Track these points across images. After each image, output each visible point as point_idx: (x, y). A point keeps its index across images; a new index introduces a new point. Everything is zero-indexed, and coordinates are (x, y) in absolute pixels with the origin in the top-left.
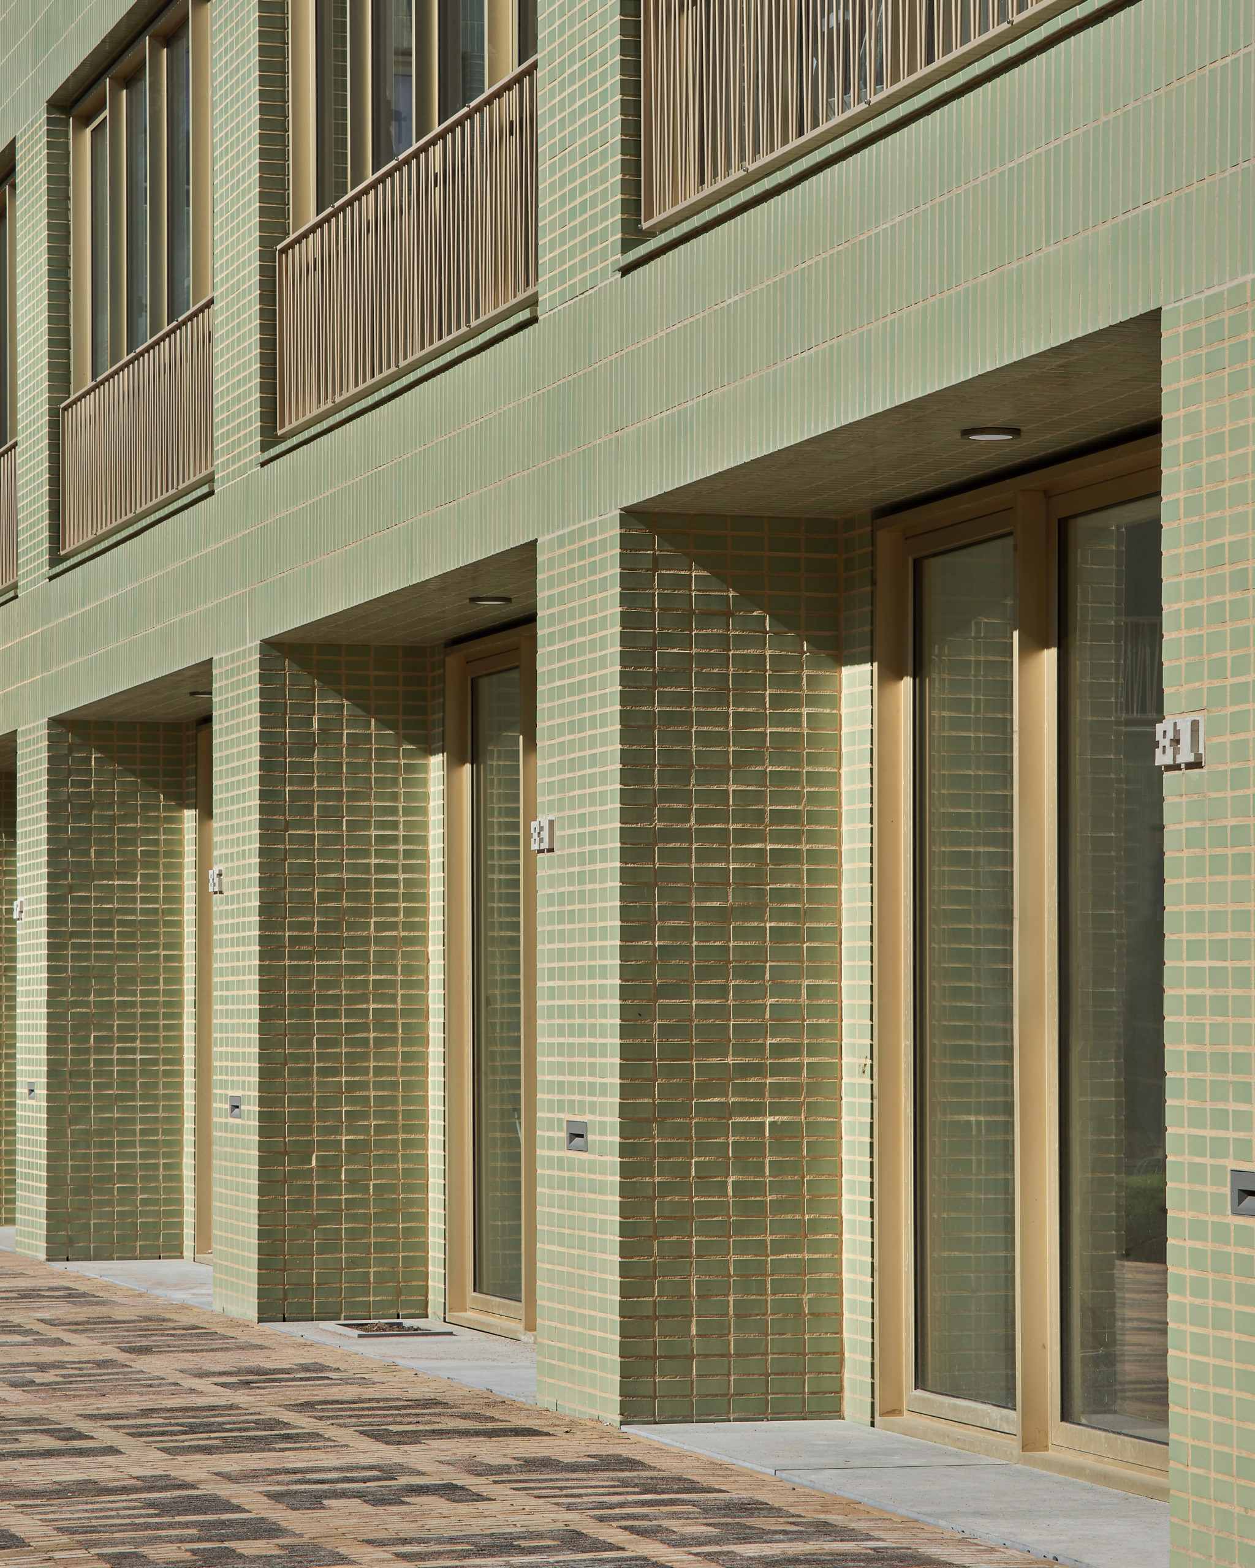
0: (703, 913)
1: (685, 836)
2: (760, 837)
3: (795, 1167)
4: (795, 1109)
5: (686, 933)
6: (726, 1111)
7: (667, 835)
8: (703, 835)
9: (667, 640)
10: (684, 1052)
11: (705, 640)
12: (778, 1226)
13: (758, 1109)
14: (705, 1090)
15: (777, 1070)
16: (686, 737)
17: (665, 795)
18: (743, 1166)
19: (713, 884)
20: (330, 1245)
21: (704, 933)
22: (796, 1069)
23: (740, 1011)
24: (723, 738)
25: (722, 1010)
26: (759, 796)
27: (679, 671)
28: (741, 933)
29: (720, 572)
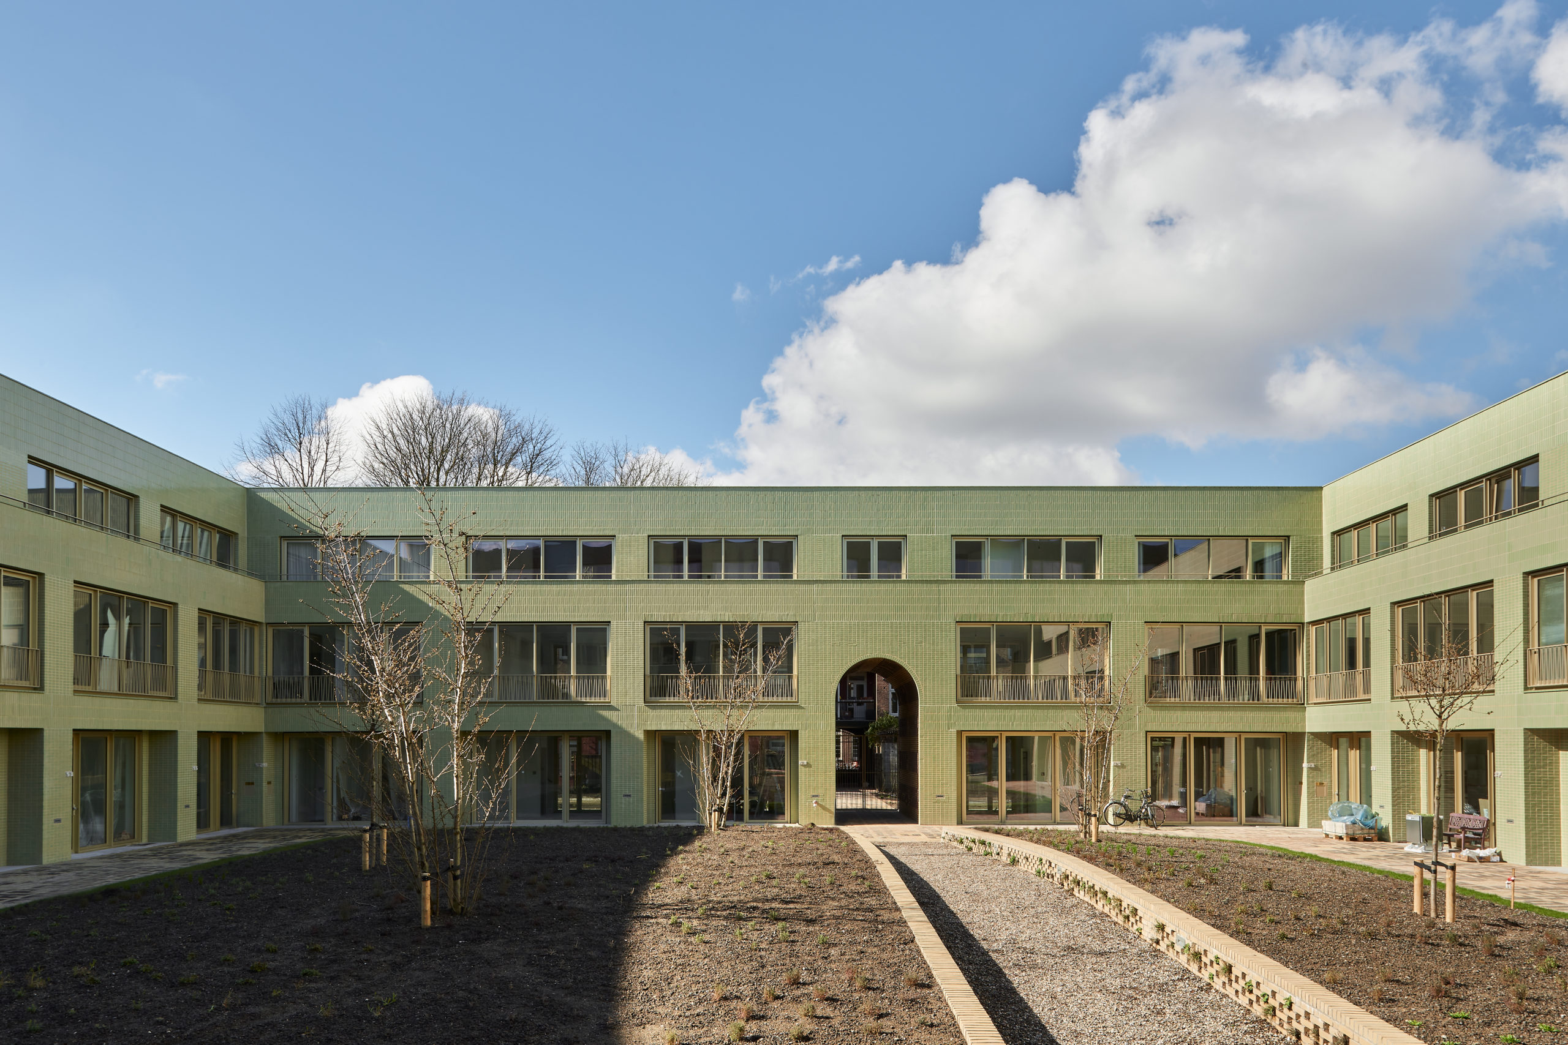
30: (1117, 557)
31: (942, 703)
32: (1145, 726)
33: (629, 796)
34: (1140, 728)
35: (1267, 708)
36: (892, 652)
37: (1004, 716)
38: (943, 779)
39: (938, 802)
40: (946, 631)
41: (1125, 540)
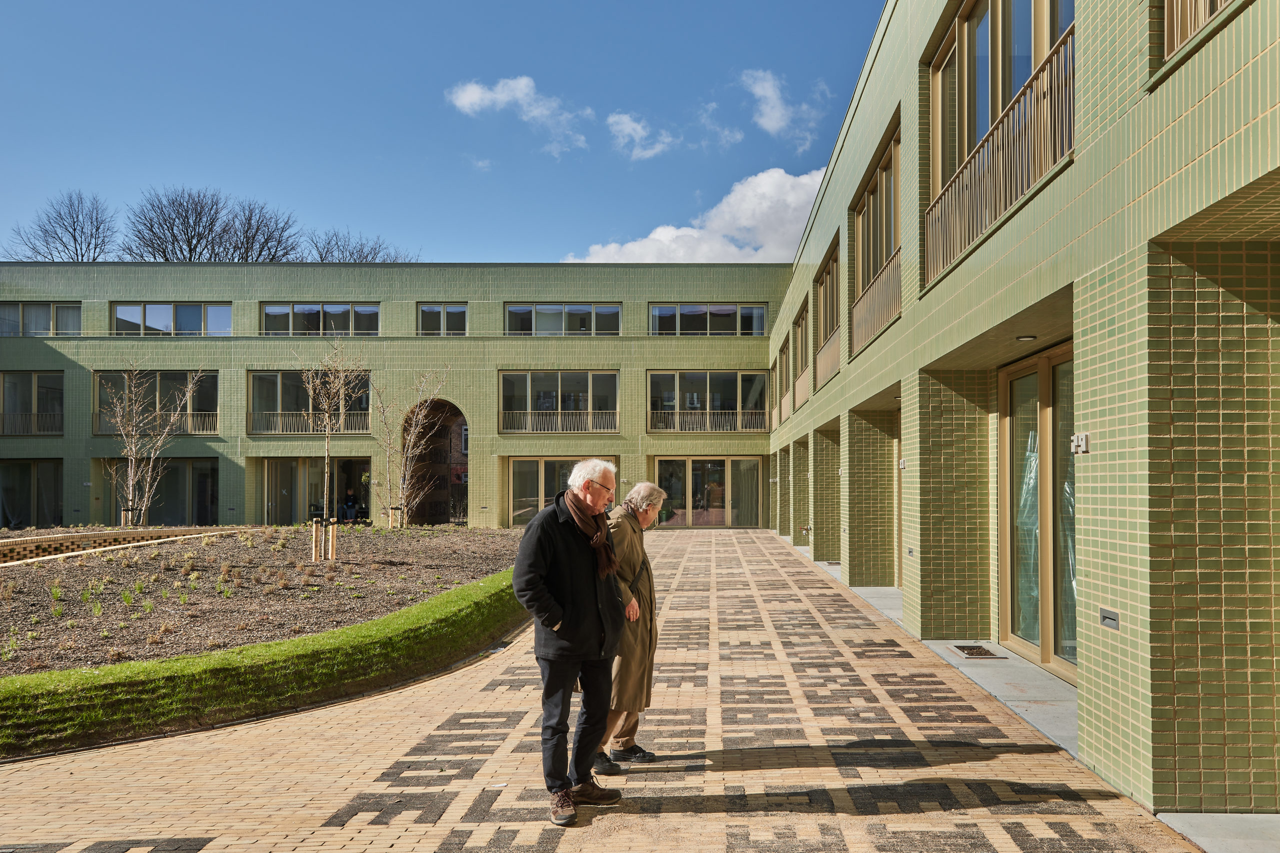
0: (865, 488)
1: (862, 473)
2: (877, 473)
3: (885, 537)
4: (885, 526)
5: (862, 492)
6: (870, 526)
7: (858, 473)
8: (865, 473)
9: (858, 435)
10: (862, 515)
11: (865, 435)
12: (881, 549)
13: (877, 526)
14: (866, 522)
15: (881, 519)
16: (862, 454)
17: (857, 465)
18: (874, 537)
19: (867, 482)
20: (828, 547)
21: (865, 492)
22: (885, 518)
23: (873, 507)
24: (869, 454)
25: (870, 507)
26: (877, 465)
27: (860, 441)
28: (873, 492)
29: (869, 421)
30: (634, 319)
31: (486, 434)
32: (646, 450)
33: (233, 509)
34: (642, 453)
35: (741, 436)
36: (447, 394)
37: (536, 444)
38: (486, 495)
39: (483, 512)
40: (489, 377)
41: (640, 305)
